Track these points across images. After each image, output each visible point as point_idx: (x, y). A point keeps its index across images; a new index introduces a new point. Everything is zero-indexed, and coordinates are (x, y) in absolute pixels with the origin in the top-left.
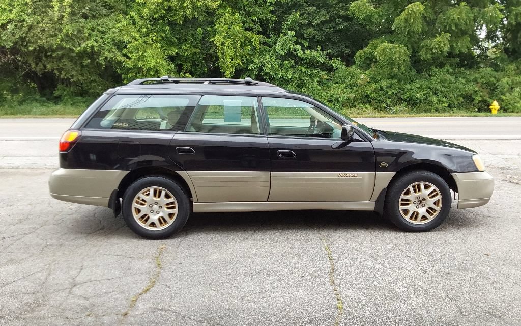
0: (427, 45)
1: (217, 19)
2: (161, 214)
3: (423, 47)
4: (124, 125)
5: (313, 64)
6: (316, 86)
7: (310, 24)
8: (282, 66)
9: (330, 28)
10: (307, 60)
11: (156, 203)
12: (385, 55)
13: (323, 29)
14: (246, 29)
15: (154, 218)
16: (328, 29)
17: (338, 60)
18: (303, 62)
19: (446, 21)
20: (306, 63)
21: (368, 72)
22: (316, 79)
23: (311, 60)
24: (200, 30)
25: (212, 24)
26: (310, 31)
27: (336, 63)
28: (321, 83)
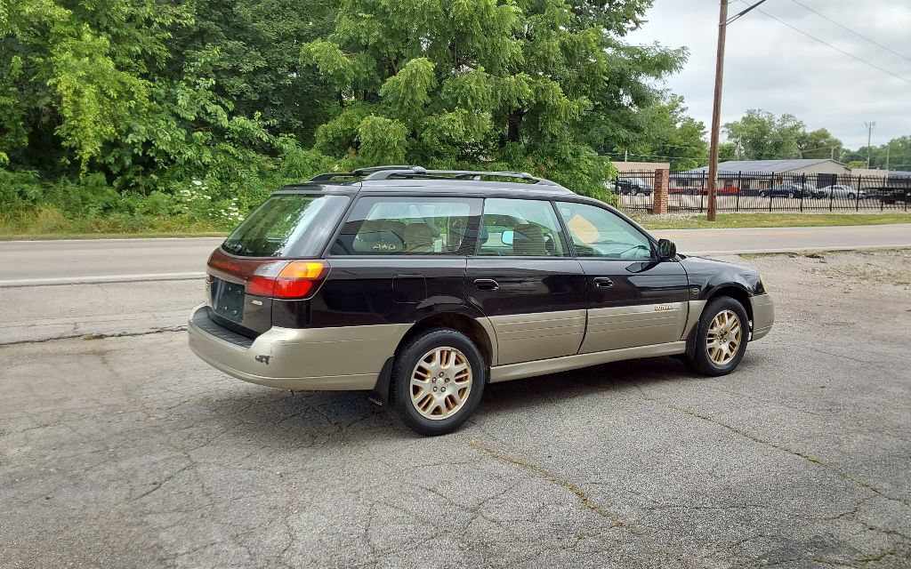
0: (434, 125)
1: (54, 42)
2: (447, 393)
3: (427, 126)
4: (390, 248)
5: (245, 140)
6: (256, 180)
7: (235, 72)
8: (189, 141)
9: (267, 81)
10: (233, 133)
11: (441, 374)
12: (374, 134)
13: (256, 82)
14: (119, 67)
15: (439, 399)
16: (265, 83)
17: (291, 137)
18: (226, 137)
19: (458, 90)
20: (232, 140)
21: (343, 161)
22: (254, 169)
23: (240, 133)
24: (17, 61)
25: (43, 50)
26: (240, 84)
27: (288, 143)
28: (262, 174)
